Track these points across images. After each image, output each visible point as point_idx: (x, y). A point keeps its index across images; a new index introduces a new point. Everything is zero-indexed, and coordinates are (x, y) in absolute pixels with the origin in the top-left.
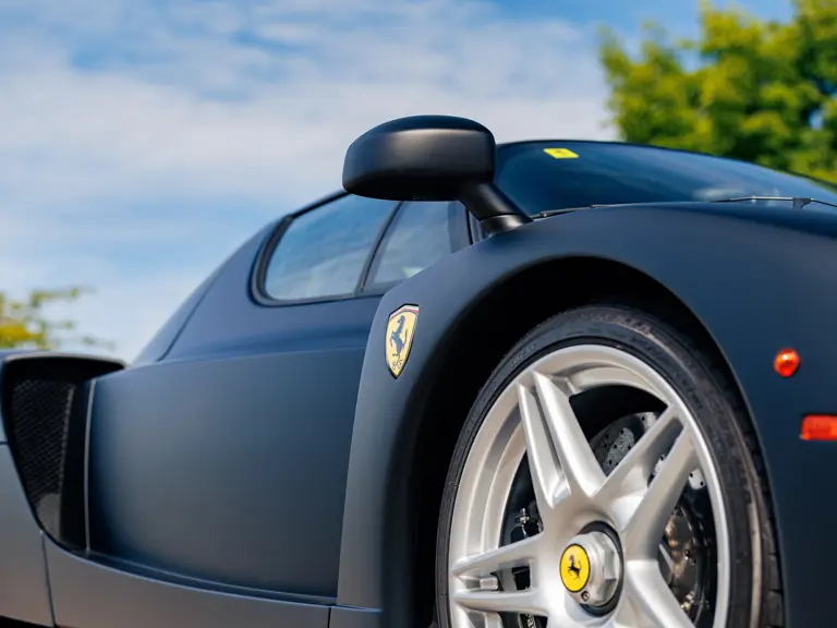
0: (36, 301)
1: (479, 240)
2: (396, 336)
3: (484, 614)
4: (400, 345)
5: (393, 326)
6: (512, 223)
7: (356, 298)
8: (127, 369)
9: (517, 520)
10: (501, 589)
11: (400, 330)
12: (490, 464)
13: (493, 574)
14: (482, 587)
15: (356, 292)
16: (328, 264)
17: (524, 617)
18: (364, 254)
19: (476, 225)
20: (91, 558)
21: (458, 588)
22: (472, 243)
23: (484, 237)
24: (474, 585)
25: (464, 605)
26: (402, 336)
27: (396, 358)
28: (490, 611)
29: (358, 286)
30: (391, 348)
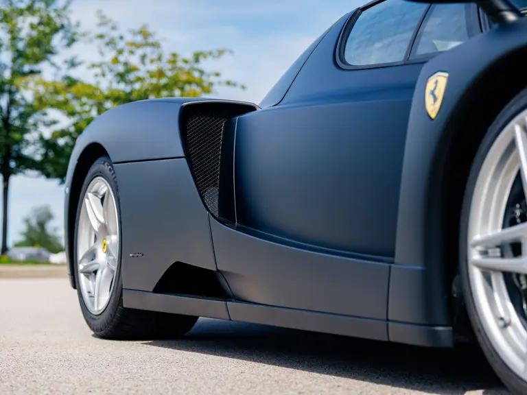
0: (197, 58)
1: (487, 29)
2: (433, 93)
3: (491, 272)
4: (435, 99)
5: (430, 86)
6: (511, 17)
7: (405, 65)
8: (258, 109)
9: (513, 213)
10: (502, 256)
11: (435, 89)
12: (496, 176)
13: (498, 247)
14: (490, 254)
15: (404, 60)
16: (386, 42)
17: (518, 275)
18: (409, 35)
19: (484, 18)
20: (238, 229)
21: (475, 255)
22: (482, 31)
23: (490, 27)
24: (485, 253)
25: (478, 266)
26: (436, 93)
27: (433, 108)
28: (495, 270)
29: (406, 57)
30: (429, 100)
